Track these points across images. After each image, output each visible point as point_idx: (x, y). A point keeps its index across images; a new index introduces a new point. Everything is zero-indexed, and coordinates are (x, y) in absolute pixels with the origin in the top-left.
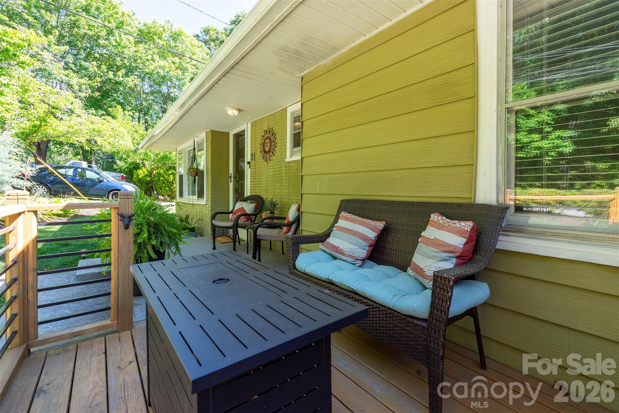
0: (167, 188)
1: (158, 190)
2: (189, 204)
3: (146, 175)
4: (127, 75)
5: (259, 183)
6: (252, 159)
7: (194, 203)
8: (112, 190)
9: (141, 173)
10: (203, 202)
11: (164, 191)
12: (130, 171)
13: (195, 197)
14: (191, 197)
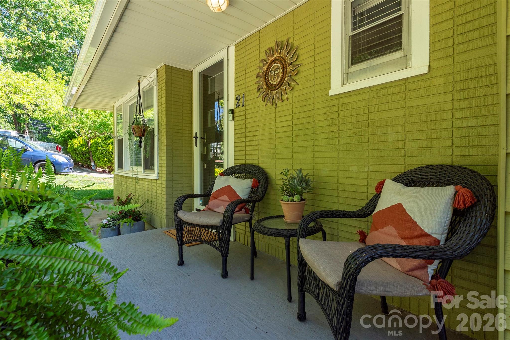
0: (106, 159)
1: (96, 162)
2: (132, 178)
3: (82, 145)
4: (61, 37)
5: (256, 143)
6: (237, 105)
7: (139, 177)
8: (40, 161)
9: (76, 143)
10: (153, 175)
11: (102, 163)
12: (64, 141)
13: (141, 169)
14: (135, 168)
